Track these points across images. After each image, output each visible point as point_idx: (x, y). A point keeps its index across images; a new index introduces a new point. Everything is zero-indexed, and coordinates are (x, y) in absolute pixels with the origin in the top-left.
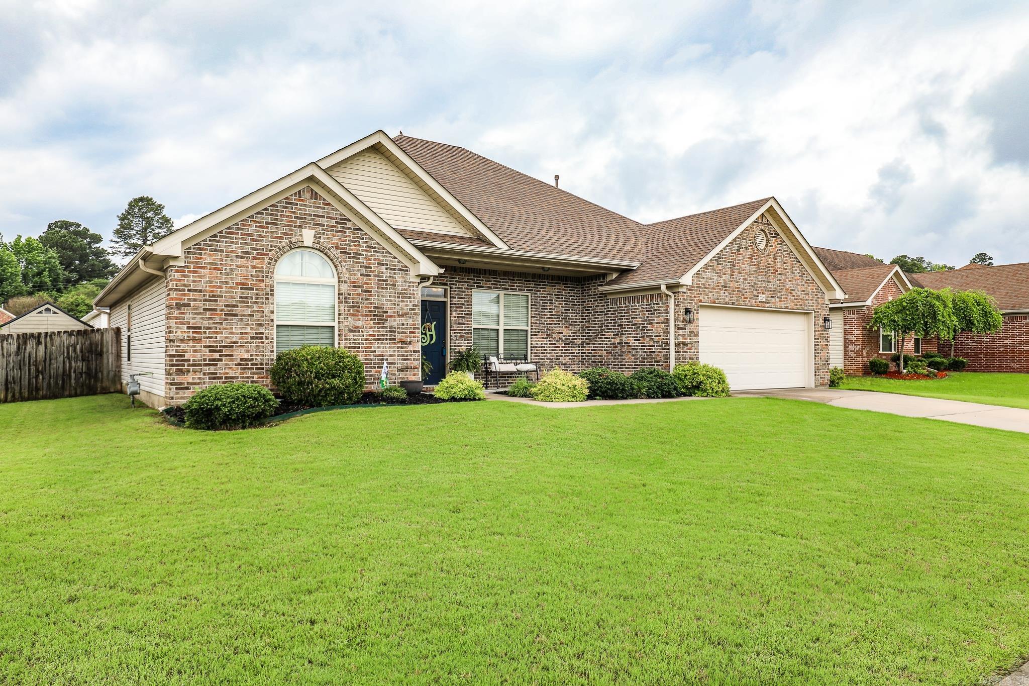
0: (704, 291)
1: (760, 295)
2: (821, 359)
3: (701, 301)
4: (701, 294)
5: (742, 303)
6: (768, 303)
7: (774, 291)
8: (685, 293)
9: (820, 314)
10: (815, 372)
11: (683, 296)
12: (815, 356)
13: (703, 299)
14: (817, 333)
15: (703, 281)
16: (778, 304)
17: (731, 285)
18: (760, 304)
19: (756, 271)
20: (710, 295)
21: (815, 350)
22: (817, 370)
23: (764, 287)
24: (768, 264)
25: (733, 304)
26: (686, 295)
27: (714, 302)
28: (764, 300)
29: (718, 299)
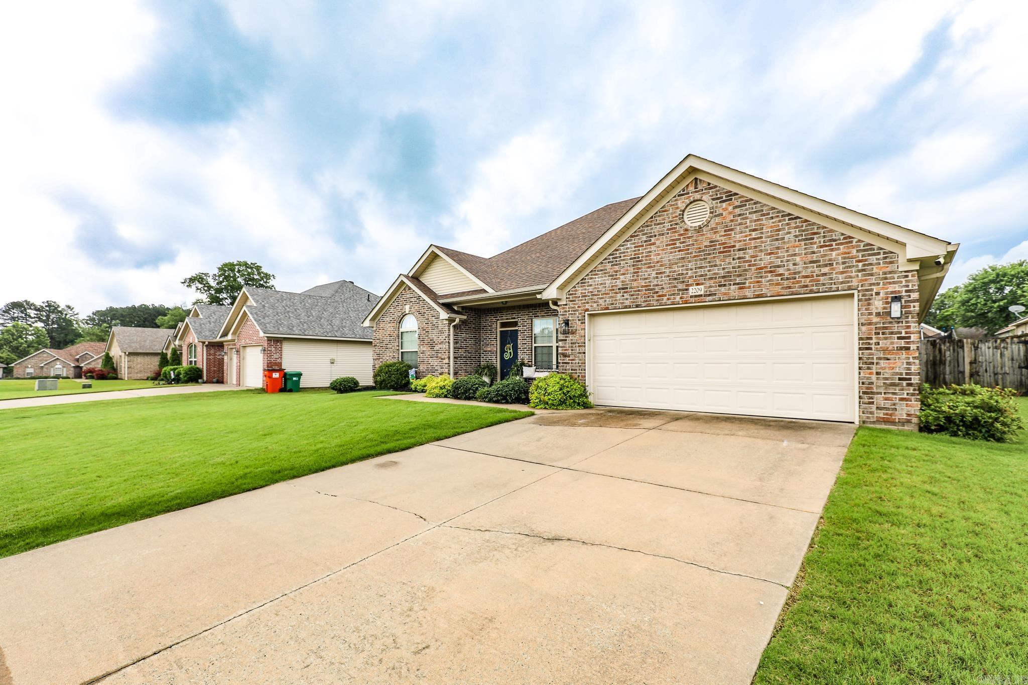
0: (592, 299)
1: (690, 288)
2: (878, 373)
3: (587, 310)
4: (588, 303)
5: (655, 303)
6: (709, 295)
7: (724, 277)
8: (566, 305)
9: (878, 294)
10: (860, 397)
11: (564, 308)
12: (860, 368)
13: (590, 308)
14: (864, 328)
15: (591, 289)
16: (736, 294)
17: (635, 284)
18: (693, 300)
19: (683, 258)
20: (601, 301)
21: (860, 359)
22: (864, 393)
23: (702, 276)
24: (711, 242)
25: (637, 306)
26: (567, 306)
27: (607, 309)
28: (702, 293)
29: (612, 304)
